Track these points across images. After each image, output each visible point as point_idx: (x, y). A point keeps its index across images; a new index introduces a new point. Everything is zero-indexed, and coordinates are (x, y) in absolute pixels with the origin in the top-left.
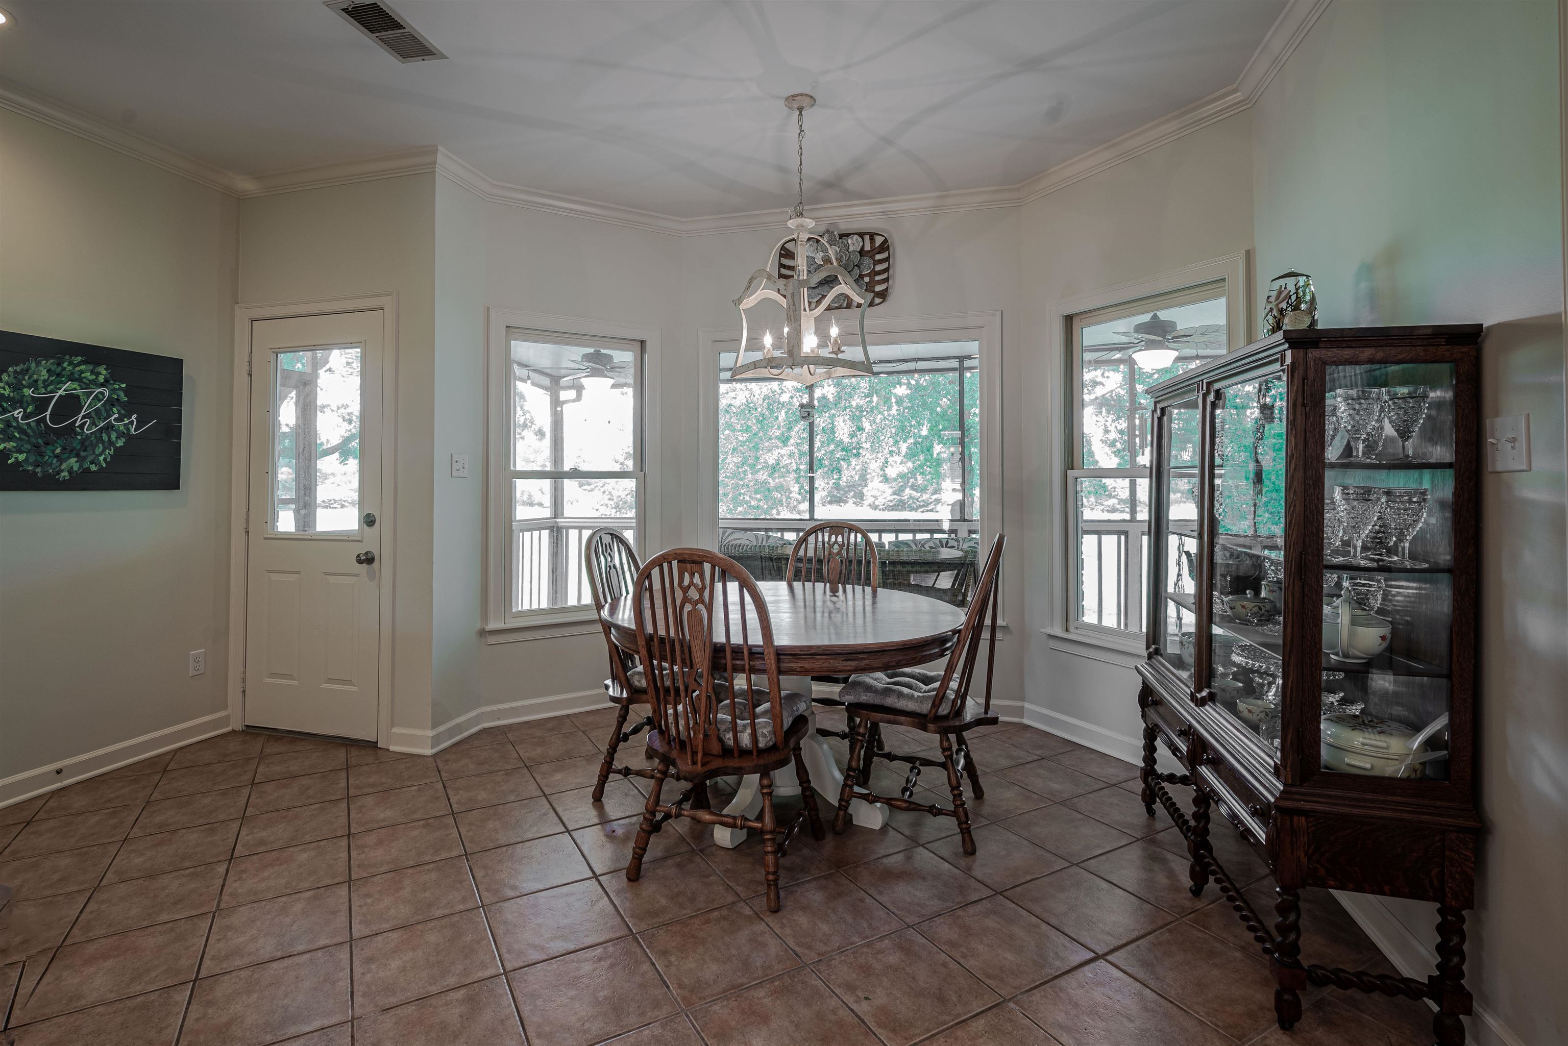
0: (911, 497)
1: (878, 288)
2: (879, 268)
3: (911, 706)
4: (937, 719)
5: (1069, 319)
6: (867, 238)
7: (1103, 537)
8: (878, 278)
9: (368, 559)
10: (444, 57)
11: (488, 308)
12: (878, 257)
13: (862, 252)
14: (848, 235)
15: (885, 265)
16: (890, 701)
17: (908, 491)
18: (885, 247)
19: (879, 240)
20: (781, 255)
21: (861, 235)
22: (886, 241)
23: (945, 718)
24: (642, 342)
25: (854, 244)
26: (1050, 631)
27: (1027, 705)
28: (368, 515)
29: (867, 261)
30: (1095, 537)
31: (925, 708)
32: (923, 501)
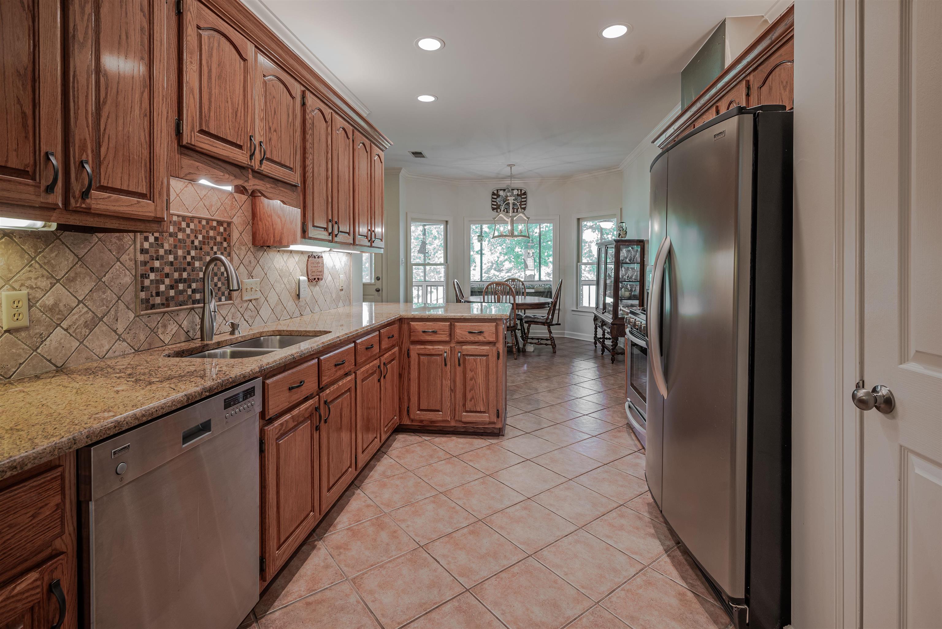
0: (494, 275)
1: (523, 206)
2: (523, 200)
3: (541, 321)
4: (547, 323)
5: (579, 219)
6: (519, 191)
7: (591, 286)
8: (522, 203)
9: (378, 290)
10: (427, 158)
11: (407, 213)
12: (523, 197)
13: (518, 195)
14: (514, 190)
15: (525, 200)
16: (535, 320)
17: (493, 272)
18: (525, 194)
19: (523, 192)
20: (492, 195)
21: (518, 190)
22: (525, 192)
23: (549, 323)
24: (447, 222)
25: (515, 192)
26: (572, 309)
27: (566, 332)
28: (377, 277)
29: (519, 198)
30: (588, 286)
31: (544, 321)
32: (501, 277)
